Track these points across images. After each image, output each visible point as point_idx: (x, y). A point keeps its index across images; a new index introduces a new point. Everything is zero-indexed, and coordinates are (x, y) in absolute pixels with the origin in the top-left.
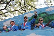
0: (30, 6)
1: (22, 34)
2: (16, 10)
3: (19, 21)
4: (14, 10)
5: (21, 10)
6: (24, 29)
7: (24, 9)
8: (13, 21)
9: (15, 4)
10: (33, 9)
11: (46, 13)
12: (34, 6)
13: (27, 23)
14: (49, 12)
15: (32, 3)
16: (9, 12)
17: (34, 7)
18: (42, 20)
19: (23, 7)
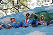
0: (23, 5)
1: (25, 31)
2: (9, 8)
3: (18, 18)
4: (6, 8)
5: (14, 8)
6: (26, 27)
7: (16, 8)
8: (14, 18)
9: (8, 2)
10: (26, 8)
11: (46, 12)
12: (26, 5)
13: (29, 20)
14: (49, 11)
15: (25, 3)
16: (1, 10)
17: (26, 7)
18: (43, 18)
19: (16, 6)
